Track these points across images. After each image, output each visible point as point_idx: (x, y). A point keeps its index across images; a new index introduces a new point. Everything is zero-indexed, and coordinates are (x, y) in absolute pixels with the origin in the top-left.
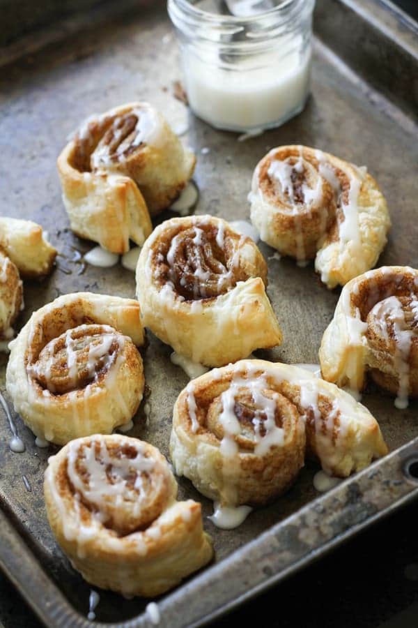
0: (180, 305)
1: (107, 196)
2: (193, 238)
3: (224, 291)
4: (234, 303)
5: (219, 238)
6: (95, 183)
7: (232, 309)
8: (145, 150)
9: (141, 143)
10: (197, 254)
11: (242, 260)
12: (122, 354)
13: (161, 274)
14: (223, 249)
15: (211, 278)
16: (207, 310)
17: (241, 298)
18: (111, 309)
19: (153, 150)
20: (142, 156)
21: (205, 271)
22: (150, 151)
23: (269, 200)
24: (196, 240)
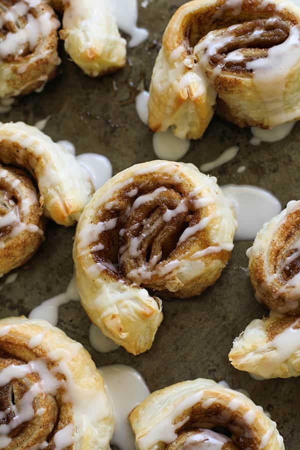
0: (87, 255)
1: (171, 86)
2: (169, 209)
3: (130, 281)
4: (118, 303)
5: (188, 231)
6: (176, 64)
7: (111, 306)
8: (246, 81)
9: (251, 71)
10: (154, 227)
11: (175, 273)
12: (5, 242)
13: (112, 210)
14: (178, 244)
15: (136, 259)
16: (100, 281)
17: (126, 306)
18: (51, 192)
19: (253, 87)
20: (237, 83)
21: (140, 247)
22: (248, 85)
23: (276, 238)
24: (169, 214)
